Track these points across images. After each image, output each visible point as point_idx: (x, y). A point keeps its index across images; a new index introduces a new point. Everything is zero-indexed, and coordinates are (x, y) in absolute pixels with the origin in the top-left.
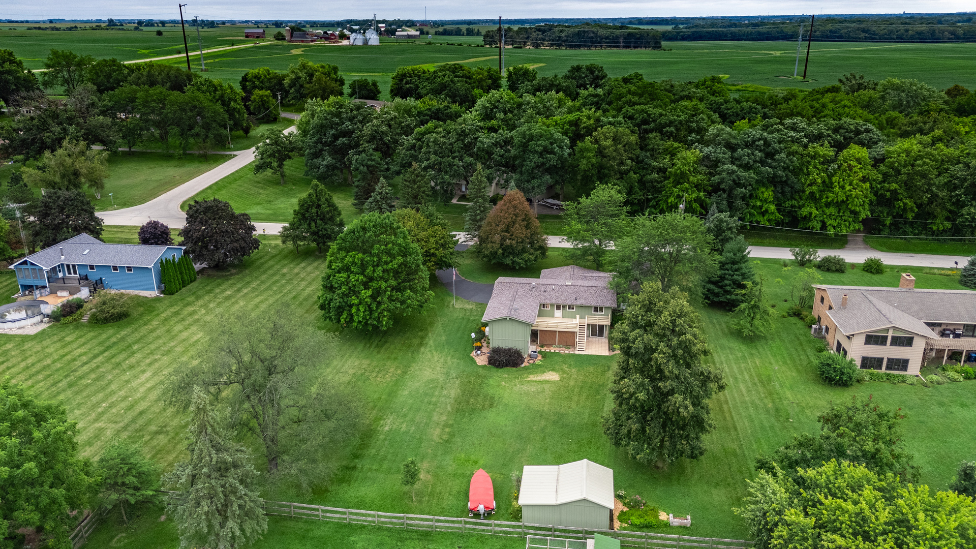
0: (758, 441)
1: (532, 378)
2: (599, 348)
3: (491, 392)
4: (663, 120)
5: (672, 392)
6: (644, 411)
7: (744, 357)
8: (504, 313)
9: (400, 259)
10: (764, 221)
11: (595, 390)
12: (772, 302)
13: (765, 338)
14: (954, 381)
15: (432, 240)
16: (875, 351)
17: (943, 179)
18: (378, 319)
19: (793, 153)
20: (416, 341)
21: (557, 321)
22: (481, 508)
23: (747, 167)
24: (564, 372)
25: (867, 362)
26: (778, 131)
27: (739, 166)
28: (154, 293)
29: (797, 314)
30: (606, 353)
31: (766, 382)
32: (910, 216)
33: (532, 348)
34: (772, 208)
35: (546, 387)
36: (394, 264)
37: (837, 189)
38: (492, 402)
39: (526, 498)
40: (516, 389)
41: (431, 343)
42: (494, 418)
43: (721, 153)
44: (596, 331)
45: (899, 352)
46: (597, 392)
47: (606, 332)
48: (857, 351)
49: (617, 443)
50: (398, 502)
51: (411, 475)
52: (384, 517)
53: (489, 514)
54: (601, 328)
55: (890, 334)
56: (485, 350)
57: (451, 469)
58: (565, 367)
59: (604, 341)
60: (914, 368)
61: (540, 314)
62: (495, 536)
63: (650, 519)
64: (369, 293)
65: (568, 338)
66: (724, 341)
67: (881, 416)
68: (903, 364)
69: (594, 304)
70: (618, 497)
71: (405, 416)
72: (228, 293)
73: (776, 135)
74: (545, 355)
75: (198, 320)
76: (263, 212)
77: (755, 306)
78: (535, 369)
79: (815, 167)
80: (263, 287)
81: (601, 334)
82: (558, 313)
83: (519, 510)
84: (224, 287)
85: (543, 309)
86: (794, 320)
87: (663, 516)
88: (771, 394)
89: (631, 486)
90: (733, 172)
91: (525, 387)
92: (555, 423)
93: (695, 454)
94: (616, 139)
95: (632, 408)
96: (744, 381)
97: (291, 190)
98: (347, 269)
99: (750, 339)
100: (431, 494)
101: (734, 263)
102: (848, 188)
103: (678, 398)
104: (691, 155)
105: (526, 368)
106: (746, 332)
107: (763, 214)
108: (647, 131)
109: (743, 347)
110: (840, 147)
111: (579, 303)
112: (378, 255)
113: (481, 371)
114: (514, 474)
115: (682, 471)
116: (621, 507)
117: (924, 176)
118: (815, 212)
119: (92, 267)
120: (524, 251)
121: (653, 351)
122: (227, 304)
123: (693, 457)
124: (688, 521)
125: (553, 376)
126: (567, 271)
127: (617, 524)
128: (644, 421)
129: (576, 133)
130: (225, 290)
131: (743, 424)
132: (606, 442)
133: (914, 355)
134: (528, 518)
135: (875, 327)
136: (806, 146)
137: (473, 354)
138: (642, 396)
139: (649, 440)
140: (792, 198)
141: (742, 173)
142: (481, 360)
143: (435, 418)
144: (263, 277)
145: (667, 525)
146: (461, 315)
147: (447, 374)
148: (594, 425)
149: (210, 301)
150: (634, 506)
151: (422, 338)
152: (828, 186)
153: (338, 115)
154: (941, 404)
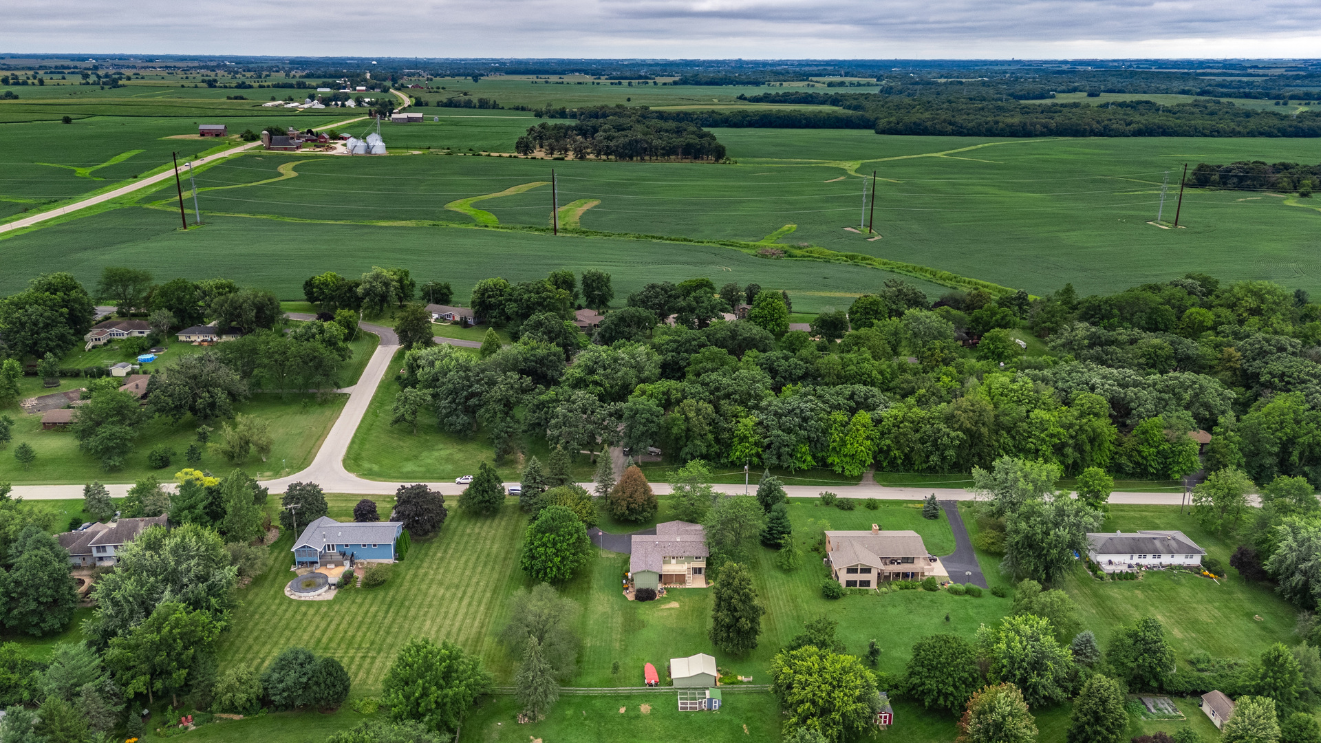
0: (787, 636)
1: (663, 607)
2: (699, 583)
3: (642, 618)
4: (730, 390)
5: (740, 618)
6: (728, 627)
7: (784, 584)
8: (644, 568)
9: (576, 536)
10: (804, 467)
11: (701, 612)
12: (803, 540)
13: (796, 569)
14: (894, 591)
15: (584, 512)
16: (852, 577)
17: (918, 435)
18: (563, 575)
19: (821, 419)
20: (585, 586)
21: (673, 568)
22: (653, 682)
23: (789, 431)
24: (681, 601)
25: (849, 583)
26: (811, 401)
27: (783, 431)
28: (391, 561)
29: (816, 550)
30: (704, 586)
31: (794, 599)
32: (899, 461)
33: (660, 586)
34: (809, 458)
35: (673, 612)
36: (573, 540)
37: (849, 446)
38: (643, 625)
39: (675, 674)
40: (655, 615)
41: (595, 586)
42: (647, 634)
43: (771, 421)
44: (697, 571)
45: (865, 577)
46: (702, 613)
47: (703, 571)
48: (844, 577)
49: (716, 644)
50: (609, 682)
51: (616, 668)
52: (606, 690)
53: (656, 685)
54: (700, 569)
55: (859, 567)
56: (631, 589)
57: (631, 664)
58: (681, 598)
59: (702, 576)
60: (874, 585)
61: (665, 562)
62: (661, 694)
63: (734, 680)
64: (559, 559)
65: (681, 578)
66: (773, 573)
67: (829, 623)
68: (867, 583)
69: (695, 555)
70: (718, 671)
71: (596, 637)
72: (439, 555)
73: (809, 405)
74: (668, 590)
75: (432, 580)
76: (417, 469)
77: (790, 551)
78: (664, 600)
79: (836, 429)
80: (461, 547)
81: (700, 573)
82: (673, 561)
83: (672, 681)
84: (433, 550)
85: (666, 560)
86: (815, 554)
87: (740, 678)
88: (796, 606)
89: (724, 665)
90: (779, 436)
91: (660, 613)
92: (681, 634)
93: (754, 646)
94: (698, 411)
95: (723, 626)
96: (782, 600)
97: (427, 441)
98: (544, 545)
99: (788, 570)
100: (625, 678)
101: (778, 519)
102: (856, 445)
103: (743, 620)
104: (750, 421)
105: (658, 600)
106: (784, 567)
107: (804, 462)
108: (719, 398)
109: (784, 576)
110: (853, 411)
111: (687, 554)
112: (563, 536)
113: (633, 605)
114: (666, 664)
115: (748, 654)
116: (720, 676)
117: (905, 435)
118: (837, 460)
119: (347, 546)
120: (644, 510)
121: (732, 598)
122: (444, 564)
123: (753, 648)
124: (751, 679)
125: (675, 605)
126: (674, 526)
127: (718, 684)
128: (728, 632)
129: (668, 403)
130: (435, 554)
131: (780, 626)
132: (710, 644)
133: (872, 577)
134: (676, 685)
135: (851, 564)
136: (829, 413)
137: (624, 593)
138: (727, 620)
139: (732, 640)
140: (822, 451)
141: (786, 437)
142: (631, 596)
143: (614, 637)
144: (456, 538)
145: (742, 682)
146: (608, 563)
147: (612, 608)
148: (702, 633)
149: (431, 563)
150: (726, 674)
151: (589, 583)
152: (844, 443)
153: (467, 378)
154: (883, 606)
